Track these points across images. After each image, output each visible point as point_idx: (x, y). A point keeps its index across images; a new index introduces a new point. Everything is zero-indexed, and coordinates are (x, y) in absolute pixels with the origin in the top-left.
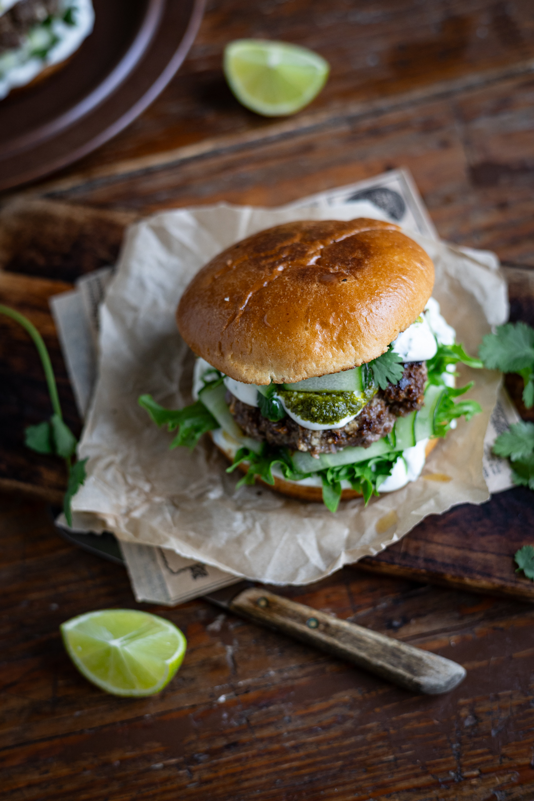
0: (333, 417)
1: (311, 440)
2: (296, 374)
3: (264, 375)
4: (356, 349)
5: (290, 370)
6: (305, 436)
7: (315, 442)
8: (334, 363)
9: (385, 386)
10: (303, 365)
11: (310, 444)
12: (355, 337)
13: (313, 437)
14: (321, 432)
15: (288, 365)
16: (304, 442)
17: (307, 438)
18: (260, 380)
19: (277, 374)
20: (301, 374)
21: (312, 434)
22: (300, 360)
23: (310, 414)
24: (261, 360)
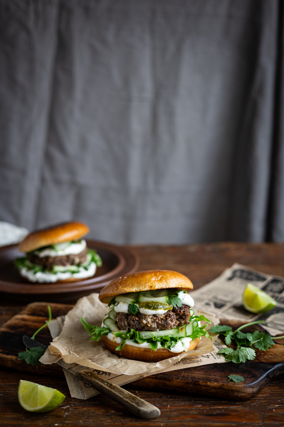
0: (157, 307)
1: (148, 319)
2: (145, 288)
3: (133, 289)
4: (166, 283)
5: (143, 286)
6: (145, 318)
7: (149, 320)
8: (158, 285)
9: (175, 306)
10: (148, 284)
11: (147, 321)
12: (166, 279)
13: (148, 318)
14: (151, 316)
15: (142, 285)
16: (145, 320)
17: (146, 318)
18: (132, 290)
19: (137, 288)
20: (146, 287)
21: (148, 317)
22: (147, 283)
23: (148, 306)
24: (132, 285)
